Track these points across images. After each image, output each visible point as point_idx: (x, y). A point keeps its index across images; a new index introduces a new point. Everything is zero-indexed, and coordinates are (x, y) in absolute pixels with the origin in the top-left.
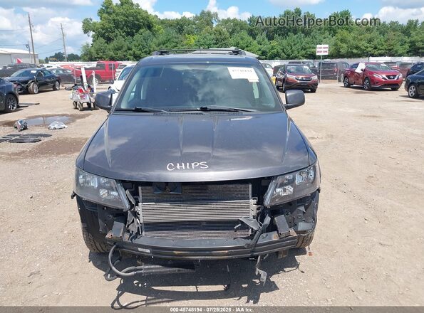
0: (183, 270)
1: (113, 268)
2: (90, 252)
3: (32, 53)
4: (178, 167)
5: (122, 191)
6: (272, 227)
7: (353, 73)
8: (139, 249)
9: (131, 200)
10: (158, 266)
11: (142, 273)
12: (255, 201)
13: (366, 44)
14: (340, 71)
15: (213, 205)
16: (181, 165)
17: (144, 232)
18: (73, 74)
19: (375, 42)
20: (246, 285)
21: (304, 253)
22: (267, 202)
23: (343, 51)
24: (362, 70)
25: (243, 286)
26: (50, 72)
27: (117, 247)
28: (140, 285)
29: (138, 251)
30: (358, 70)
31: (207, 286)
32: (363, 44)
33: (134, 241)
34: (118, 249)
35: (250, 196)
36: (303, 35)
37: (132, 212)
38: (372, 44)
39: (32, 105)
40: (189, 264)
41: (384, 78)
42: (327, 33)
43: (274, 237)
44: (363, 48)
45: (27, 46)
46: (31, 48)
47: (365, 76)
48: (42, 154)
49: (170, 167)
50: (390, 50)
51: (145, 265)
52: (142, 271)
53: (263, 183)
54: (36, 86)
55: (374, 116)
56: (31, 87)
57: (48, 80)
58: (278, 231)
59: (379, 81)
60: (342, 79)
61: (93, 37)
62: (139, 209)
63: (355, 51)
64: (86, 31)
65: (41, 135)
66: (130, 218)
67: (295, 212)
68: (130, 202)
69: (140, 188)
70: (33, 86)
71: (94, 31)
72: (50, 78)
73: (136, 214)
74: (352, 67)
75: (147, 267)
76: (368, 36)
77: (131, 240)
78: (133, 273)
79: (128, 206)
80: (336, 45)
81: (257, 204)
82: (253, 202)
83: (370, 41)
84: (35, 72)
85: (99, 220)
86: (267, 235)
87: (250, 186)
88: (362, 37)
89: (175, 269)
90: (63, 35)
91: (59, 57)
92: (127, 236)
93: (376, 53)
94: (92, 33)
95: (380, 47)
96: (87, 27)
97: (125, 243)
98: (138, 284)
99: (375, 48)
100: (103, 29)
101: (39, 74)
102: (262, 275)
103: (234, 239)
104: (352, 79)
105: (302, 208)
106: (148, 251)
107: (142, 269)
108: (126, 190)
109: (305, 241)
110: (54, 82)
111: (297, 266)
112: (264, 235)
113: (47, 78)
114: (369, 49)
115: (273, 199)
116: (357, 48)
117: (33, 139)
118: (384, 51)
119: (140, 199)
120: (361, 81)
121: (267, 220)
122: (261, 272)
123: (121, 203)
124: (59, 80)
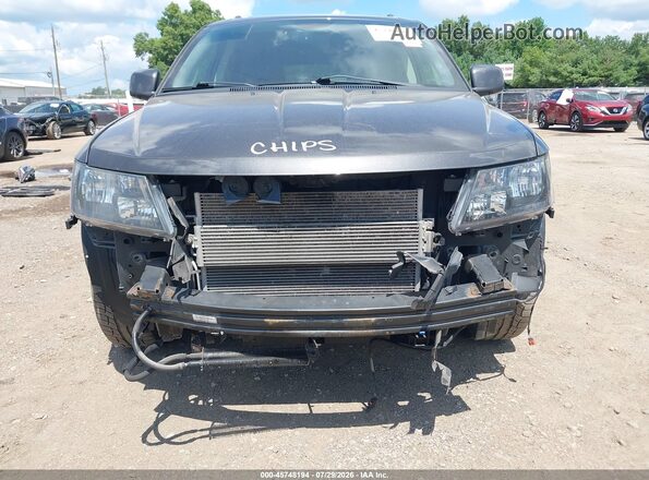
0: (284, 361)
1: (141, 355)
2: (113, 348)
3: (56, 86)
4: (274, 148)
5: (160, 199)
6: (465, 276)
7: (553, 105)
8: (196, 317)
9: (179, 218)
10: (234, 354)
11: (199, 366)
12: (430, 223)
13: (570, 69)
14: (531, 105)
15: (345, 231)
16: (279, 145)
17: (205, 288)
18: (117, 113)
19: (584, 65)
20: (406, 403)
21: (511, 348)
22: (456, 222)
23: (534, 79)
24: (568, 100)
25: (400, 403)
26: (80, 106)
27: (150, 315)
28: (201, 403)
29: (192, 321)
30: (562, 101)
31: (331, 405)
32: (565, 68)
33: (183, 300)
34: (152, 320)
35: (420, 214)
36: (471, 57)
37: (180, 241)
38: (580, 68)
39: (48, 152)
40: (296, 349)
41: (603, 112)
42: (508, 52)
43: (470, 292)
44: (565, 73)
45: (49, 74)
46: (55, 78)
47: (573, 110)
48: (54, 211)
49: (258, 148)
50: (607, 77)
51: (206, 351)
52: (201, 362)
53: (448, 186)
54: (57, 127)
55: (593, 163)
56: (50, 128)
57: (77, 119)
58: (477, 281)
59: (595, 118)
60: (535, 119)
61: (150, 61)
62: (196, 240)
63: (552, 79)
64: (139, 53)
65: (56, 188)
66: (176, 252)
67: (507, 251)
68: (176, 221)
69: (197, 196)
70: (52, 127)
71: (151, 52)
72: (79, 115)
73: (190, 252)
74: (552, 97)
75: (210, 355)
76: (573, 56)
77: (179, 298)
78: (181, 365)
79: (172, 230)
80: (522, 70)
81: (435, 229)
82: (425, 225)
83: (575, 64)
84: (56, 106)
85: (118, 266)
86: (455, 290)
87: (421, 192)
88: (564, 56)
89: (266, 359)
90: (105, 59)
91: (98, 93)
92: (169, 292)
93: (586, 81)
94: (148, 55)
95: (591, 72)
96: (141, 46)
97: (167, 305)
98: (196, 400)
99: (584, 74)
100: (165, 49)
101: (62, 109)
102: (444, 372)
103: (388, 295)
104: (552, 116)
105: (522, 244)
106: (213, 319)
107: (199, 359)
108: (167, 198)
109: (515, 324)
110: (86, 123)
111: (501, 370)
112: (450, 289)
113: (75, 115)
114: (575, 76)
115: (467, 218)
116: (556, 74)
117: (41, 192)
118: (597, 79)
119: (198, 218)
120: (566, 118)
121: (456, 258)
122: (442, 367)
123: (159, 223)
124: (94, 119)
